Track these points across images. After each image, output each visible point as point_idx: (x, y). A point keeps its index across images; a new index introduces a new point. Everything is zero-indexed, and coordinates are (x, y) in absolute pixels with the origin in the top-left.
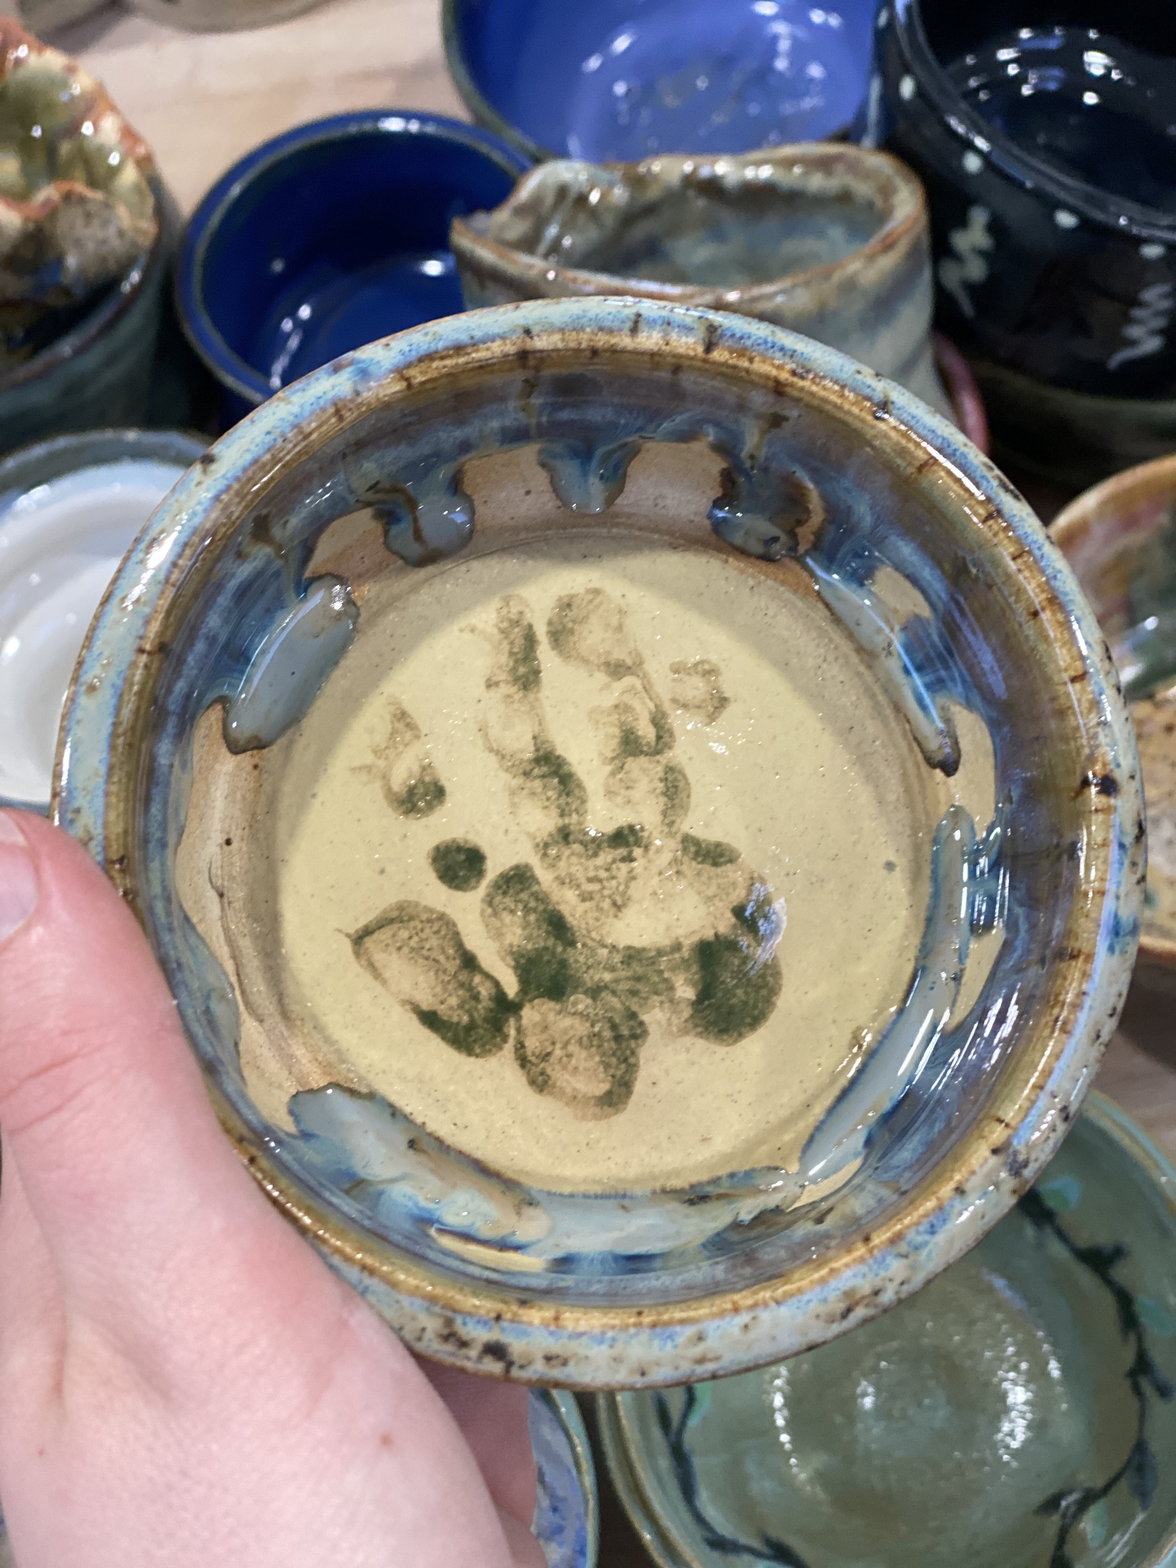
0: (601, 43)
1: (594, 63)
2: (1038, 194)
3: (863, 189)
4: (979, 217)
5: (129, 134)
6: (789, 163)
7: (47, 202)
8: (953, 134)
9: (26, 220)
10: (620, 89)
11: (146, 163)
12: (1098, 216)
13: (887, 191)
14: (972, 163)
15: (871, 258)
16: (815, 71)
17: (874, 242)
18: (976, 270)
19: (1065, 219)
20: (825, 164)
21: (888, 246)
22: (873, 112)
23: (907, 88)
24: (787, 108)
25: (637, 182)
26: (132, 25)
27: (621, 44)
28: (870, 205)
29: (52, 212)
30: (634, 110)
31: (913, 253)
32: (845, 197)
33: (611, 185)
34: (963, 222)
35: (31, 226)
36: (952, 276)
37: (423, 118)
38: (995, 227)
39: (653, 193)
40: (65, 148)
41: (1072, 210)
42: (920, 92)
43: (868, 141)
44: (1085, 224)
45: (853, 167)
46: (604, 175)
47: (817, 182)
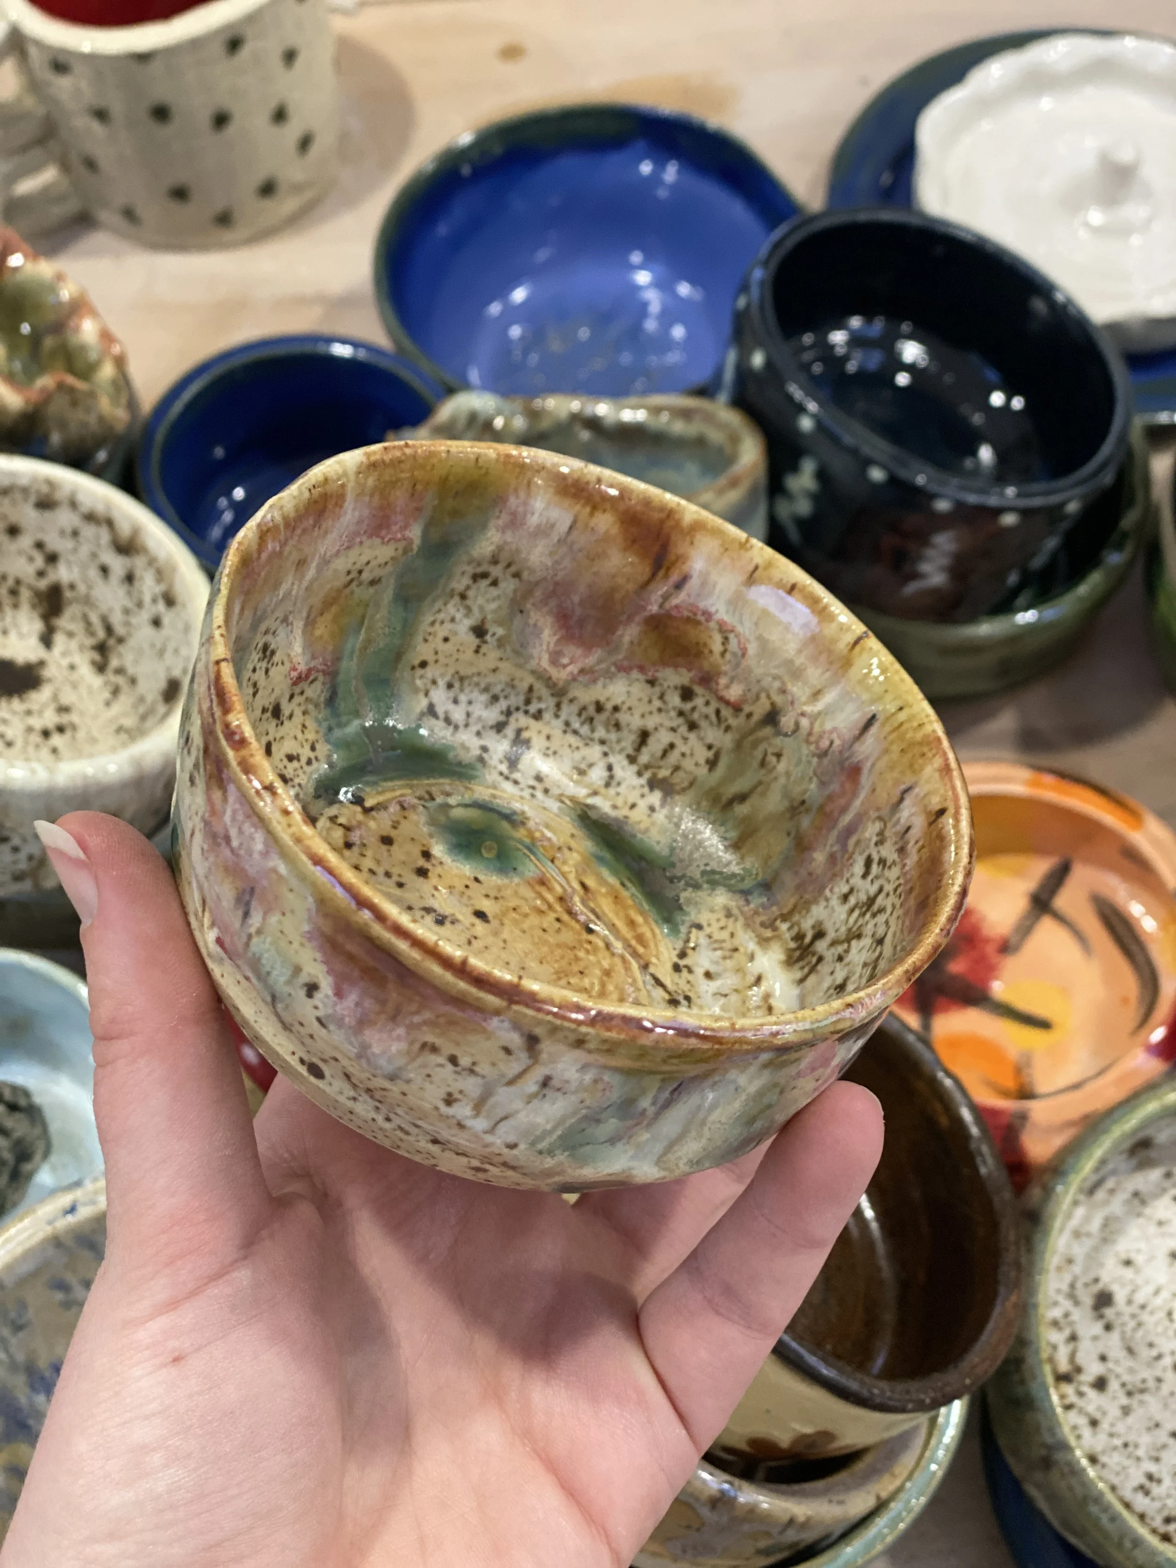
0: (503, 291)
1: (495, 309)
2: (854, 452)
3: (715, 436)
4: (808, 469)
5: (106, 337)
6: (656, 411)
7: (43, 390)
8: (790, 398)
9: (27, 402)
10: (515, 332)
11: (120, 362)
12: (903, 474)
13: (735, 440)
14: (806, 424)
15: (721, 492)
16: (678, 332)
17: (722, 481)
18: (804, 507)
19: (877, 474)
20: (686, 414)
21: (734, 483)
22: (729, 375)
23: (758, 360)
24: (653, 360)
25: (533, 415)
26: (98, 239)
27: (519, 295)
28: (720, 450)
29: (47, 398)
30: (526, 352)
31: (753, 492)
32: (700, 442)
33: (513, 414)
34: (794, 468)
35: (30, 408)
36: (784, 510)
37: (355, 344)
38: (822, 475)
39: (545, 424)
40: (49, 342)
41: (883, 466)
42: (769, 364)
43: (723, 398)
44: (893, 481)
45: (709, 418)
46: (507, 406)
47: (679, 427)
